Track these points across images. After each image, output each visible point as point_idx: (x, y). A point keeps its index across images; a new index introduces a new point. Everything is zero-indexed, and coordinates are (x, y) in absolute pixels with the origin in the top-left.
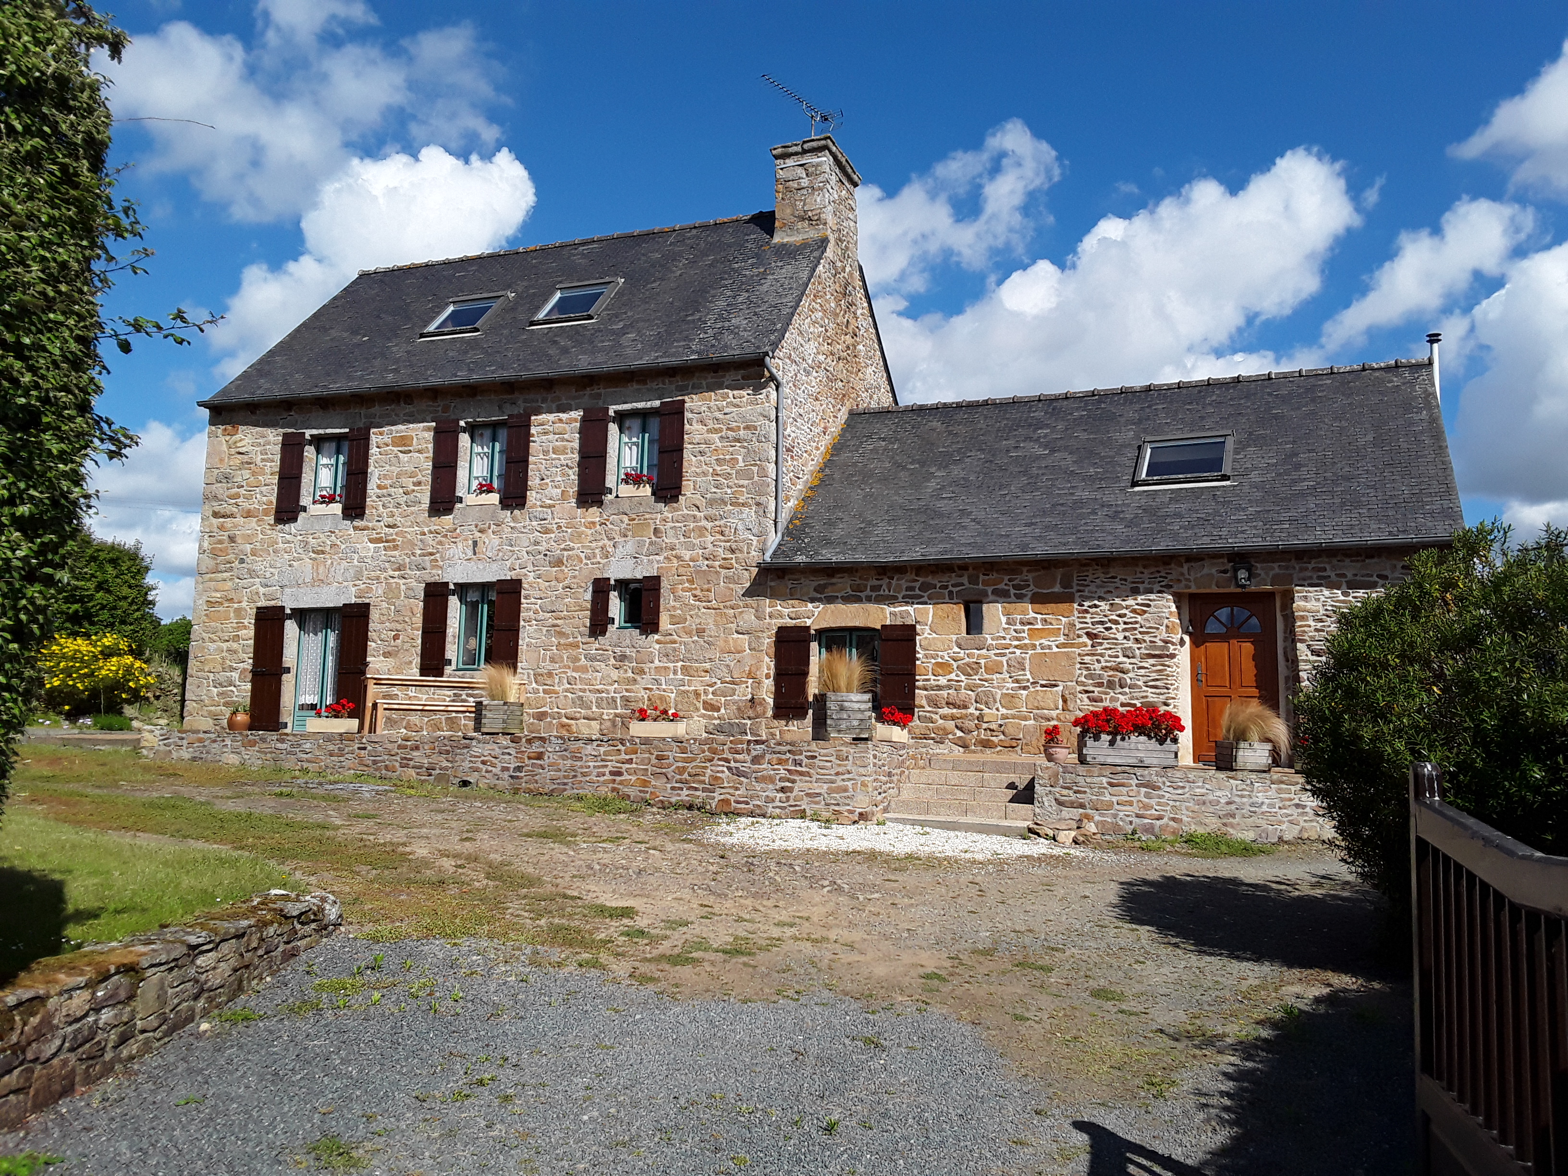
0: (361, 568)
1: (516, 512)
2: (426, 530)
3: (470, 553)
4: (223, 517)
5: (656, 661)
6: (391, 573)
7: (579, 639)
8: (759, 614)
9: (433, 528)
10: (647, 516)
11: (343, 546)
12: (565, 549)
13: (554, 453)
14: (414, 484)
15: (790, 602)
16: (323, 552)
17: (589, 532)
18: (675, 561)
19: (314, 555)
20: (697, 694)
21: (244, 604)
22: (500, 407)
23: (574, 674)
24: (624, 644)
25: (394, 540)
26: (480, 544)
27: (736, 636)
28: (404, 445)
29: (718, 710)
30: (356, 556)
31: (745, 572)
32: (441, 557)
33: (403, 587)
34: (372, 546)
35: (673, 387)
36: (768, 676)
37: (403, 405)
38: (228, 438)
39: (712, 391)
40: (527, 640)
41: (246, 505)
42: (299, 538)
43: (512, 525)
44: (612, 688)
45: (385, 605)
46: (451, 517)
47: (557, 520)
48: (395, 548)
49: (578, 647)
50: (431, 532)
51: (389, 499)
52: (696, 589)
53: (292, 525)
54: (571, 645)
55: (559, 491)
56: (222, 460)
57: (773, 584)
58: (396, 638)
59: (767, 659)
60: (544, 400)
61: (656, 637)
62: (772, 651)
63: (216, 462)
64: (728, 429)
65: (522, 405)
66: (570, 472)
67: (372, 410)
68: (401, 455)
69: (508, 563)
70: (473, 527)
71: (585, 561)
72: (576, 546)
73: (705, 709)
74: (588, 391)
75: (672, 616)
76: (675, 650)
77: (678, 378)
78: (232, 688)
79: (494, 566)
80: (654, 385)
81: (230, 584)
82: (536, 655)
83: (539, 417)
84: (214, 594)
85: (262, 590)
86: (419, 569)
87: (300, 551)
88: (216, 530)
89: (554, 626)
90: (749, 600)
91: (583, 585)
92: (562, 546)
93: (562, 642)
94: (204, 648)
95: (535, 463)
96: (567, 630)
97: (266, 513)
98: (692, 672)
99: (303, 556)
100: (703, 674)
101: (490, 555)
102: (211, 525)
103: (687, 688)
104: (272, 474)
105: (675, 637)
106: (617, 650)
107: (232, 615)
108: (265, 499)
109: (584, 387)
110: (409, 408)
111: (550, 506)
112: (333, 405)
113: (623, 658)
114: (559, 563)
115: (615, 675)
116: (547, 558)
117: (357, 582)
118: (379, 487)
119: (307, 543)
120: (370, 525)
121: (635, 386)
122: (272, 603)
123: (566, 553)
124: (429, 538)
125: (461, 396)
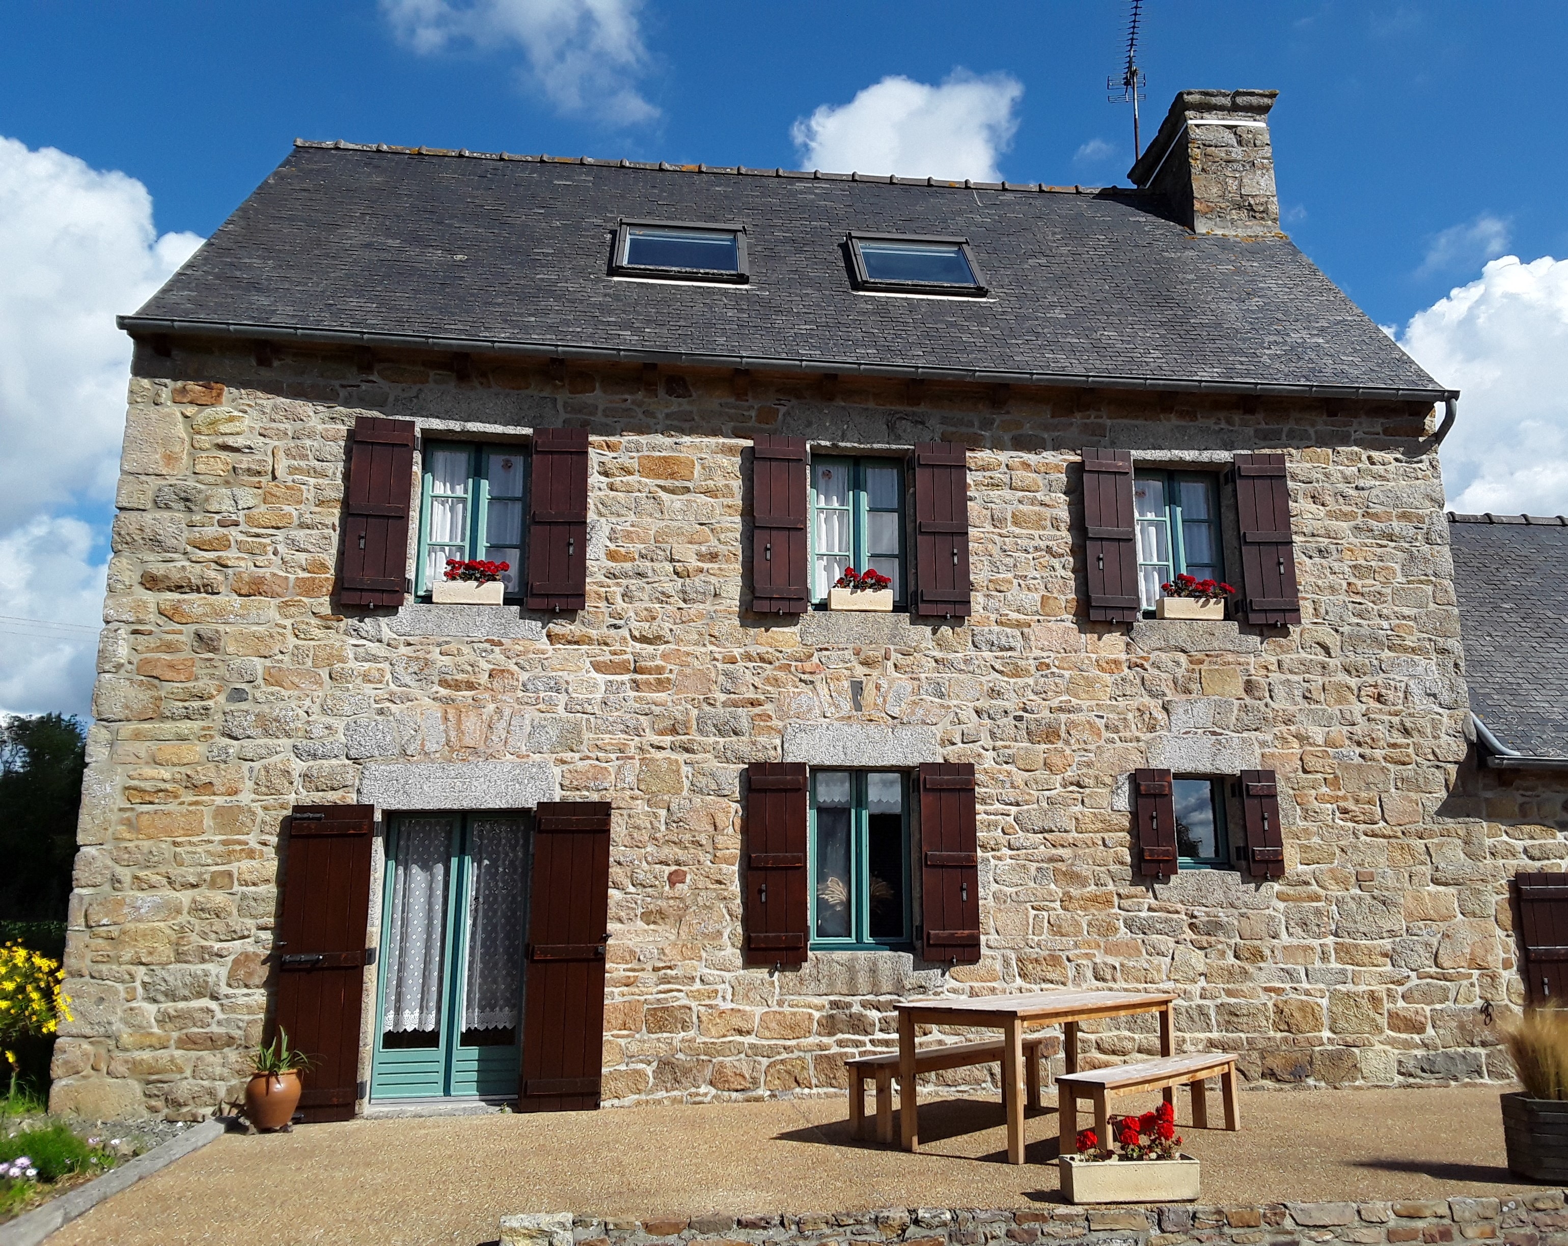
0: (577, 727)
1: (945, 630)
2: (737, 652)
3: (847, 706)
4: (179, 588)
5: (1284, 935)
6: (656, 739)
7: (1111, 887)
8: (1473, 849)
9: (753, 650)
10: (1230, 658)
11: (524, 676)
12: (1061, 709)
13: (1016, 523)
14: (701, 557)
15: (1526, 828)
16: (470, 686)
17: (1107, 678)
18: (1296, 744)
19: (443, 692)
20: (1373, 998)
21: (246, 798)
22: (891, 427)
23: (1111, 960)
24: (1211, 900)
25: (659, 670)
26: (869, 691)
27: (1432, 888)
28: (672, 476)
29: (1421, 1029)
30: (562, 698)
31: (1437, 773)
32: (779, 708)
33: (685, 769)
34: (600, 678)
35: (1250, 431)
36: (1507, 965)
37: (661, 392)
38: (190, 410)
39: (1326, 445)
40: (994, 887)
41: (244, 565)
42: (403, 650)
43: (938, 654)
44: (1195, 989)
45: (641, 806)
46: (795, 629)
47: (1037, 653)
48: (661, 685)
49: (1109, 903)
50: (748, 657)
51: (641, 582)
52: (1344, 798)
53: (383, 621)
54: (1094, 899)
55: (1037, 597)
56: (170, 459)
57: (1489, 795)
58: (675, 879)
59: (1499, 932)
60: (986, 424)
61: (1277, 887)
62: (1507, 917)
63: (155, 460)
64: (1366, 514)
65: (939, 429)
66: (1056, 562)
67: (588, 398)
68: (662, 494)
69: (938, 731)
70: (848, 654)
71: (1106, 735)
72: (1085, 704)
73: (1391, 1028)
74: (1078, 419)
75: (1304, 849)
76: (1318, 912)
77: (1260, 416)
78: (205, 1002)
79: (905, 733)
80: (1210, 423)
81: (201, 748)
82: (1018, 918)
83: (979, 454)
84: (149, 771)
85: (298, 766)
86: (721, 733)
87: (407, 680)
88: (153, 617)
89: (1051, 860)
90: (1450, 823)
91: (1108, 780)
92: (1055, 703)
93: (1074, 892)
94: (121, 903)
95: (978, 541)
96: (1084, 869)
97: (308, 588)
98: (1359, 958)
99: (416, 692)
100: (1381, 960)
101: (896, 712)
102: (141, 605)
103: (1350, 987)
104: (320, 503)
105: (1315, 887)
106: (1199, 911)
107: (208, 822)
108: (302, 557)
109: (1070, 412)
110: (677, 405)
111: (1018, 625)
112: (484, 375)
113: (1214, 927)
114: (1051, 734)
115: (1198, 960)
116: (1022, 725)
117: (568, 756)
118: (612, 556)
119: (427, 663)
120: (593, 633)
121: (1175, 421)
122: (333, 797)
123: (1063, 717)
124: (745, 672)
125: (799, 396)
